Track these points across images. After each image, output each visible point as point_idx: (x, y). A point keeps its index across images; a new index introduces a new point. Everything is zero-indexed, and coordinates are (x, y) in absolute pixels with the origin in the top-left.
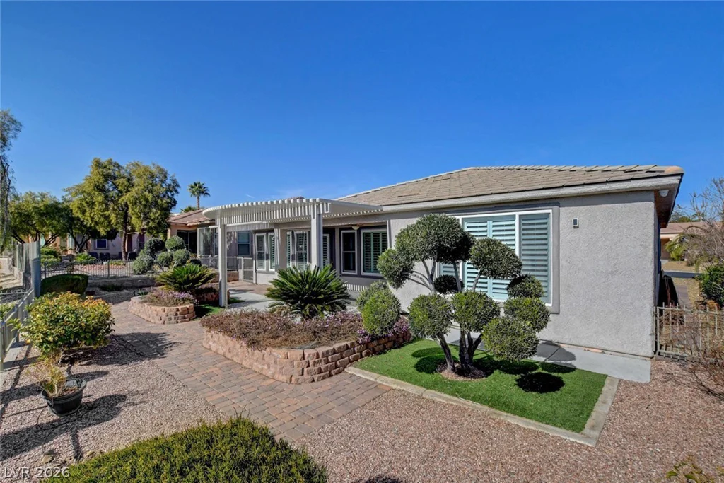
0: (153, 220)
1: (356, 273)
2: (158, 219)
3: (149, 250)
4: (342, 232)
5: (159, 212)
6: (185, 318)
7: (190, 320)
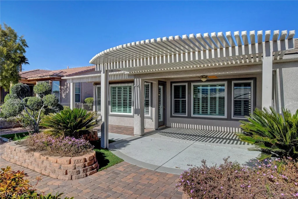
0: (7, 71)
1: (187, 115)
2: (11, 70)
3: (15, 95)
4: (173, 85)
5: (13, 64)
6: (93, 169)
7: (97, 171)
